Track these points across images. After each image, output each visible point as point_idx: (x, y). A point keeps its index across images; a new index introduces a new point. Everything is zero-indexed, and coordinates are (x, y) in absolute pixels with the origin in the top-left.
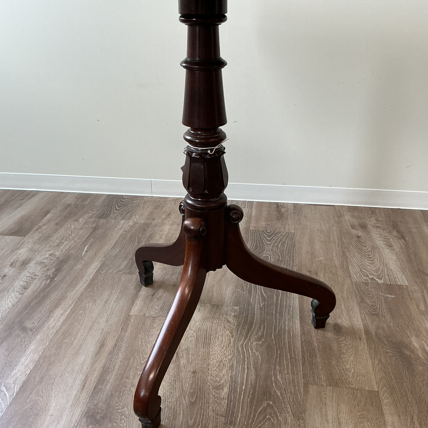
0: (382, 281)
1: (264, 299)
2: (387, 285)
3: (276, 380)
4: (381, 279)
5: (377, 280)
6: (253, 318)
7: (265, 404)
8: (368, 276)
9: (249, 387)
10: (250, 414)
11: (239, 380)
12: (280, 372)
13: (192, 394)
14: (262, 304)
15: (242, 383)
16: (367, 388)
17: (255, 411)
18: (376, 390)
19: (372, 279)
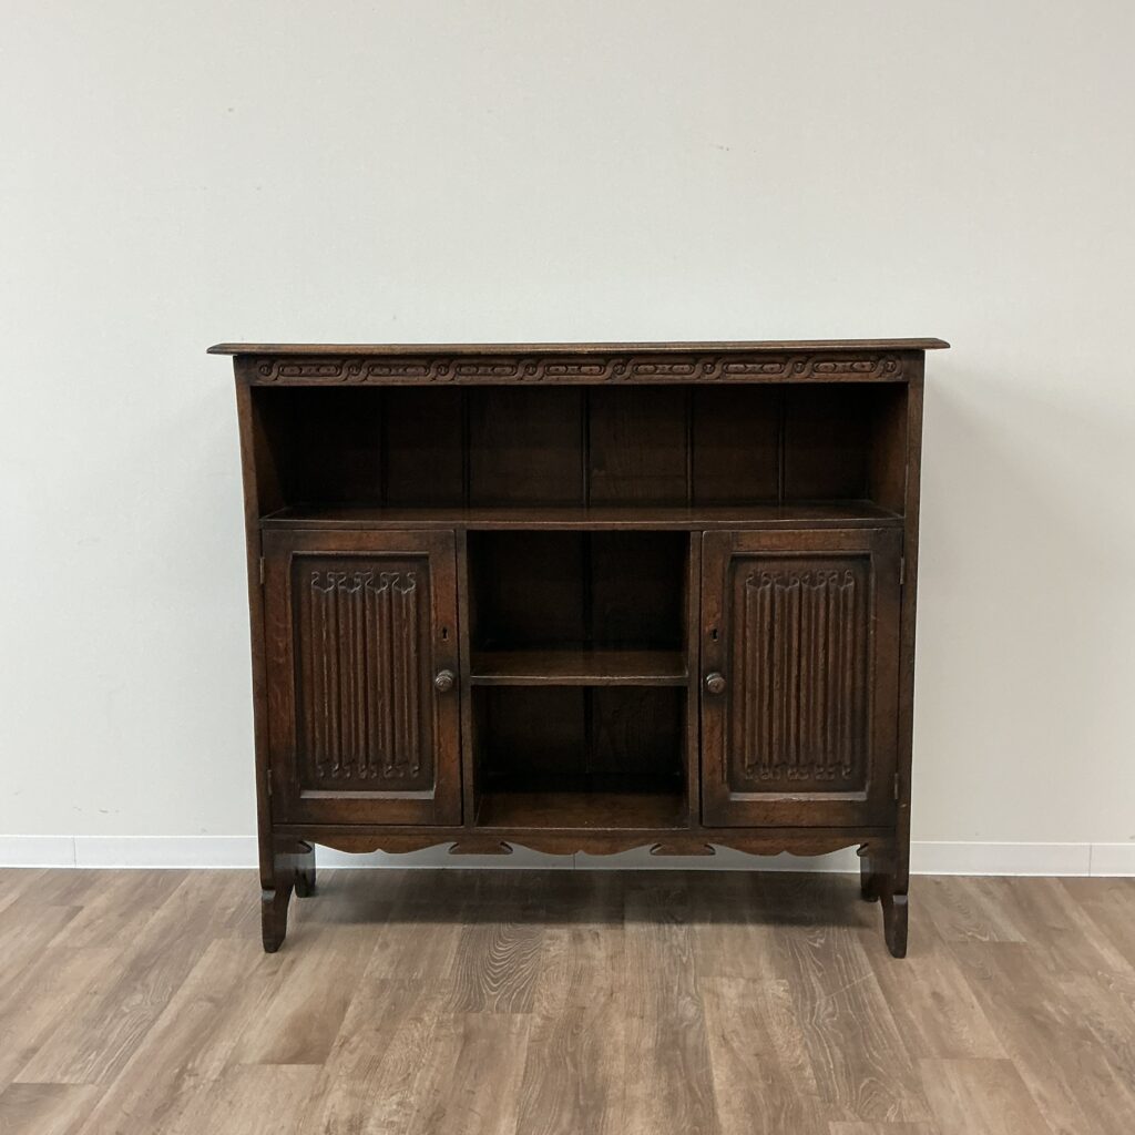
0: (988, 939)
1: (820, 969)
2: (995, 943)
3: (872, 1056)
4: (985, 936)
5: (979, 937)
6: (814, 992)
7: (866, 1081)
8: (964, 933)
9: (838, 1065)
10: (851, 1091)
11: (822, 1059)
12: (875, 1049)
13: (765, 1078)
14: (820, 975)
15: (828, 1062)
16: (996, 1057)
17: (857, 1088)
18: (1007, 1057)
19: (972, 937)
